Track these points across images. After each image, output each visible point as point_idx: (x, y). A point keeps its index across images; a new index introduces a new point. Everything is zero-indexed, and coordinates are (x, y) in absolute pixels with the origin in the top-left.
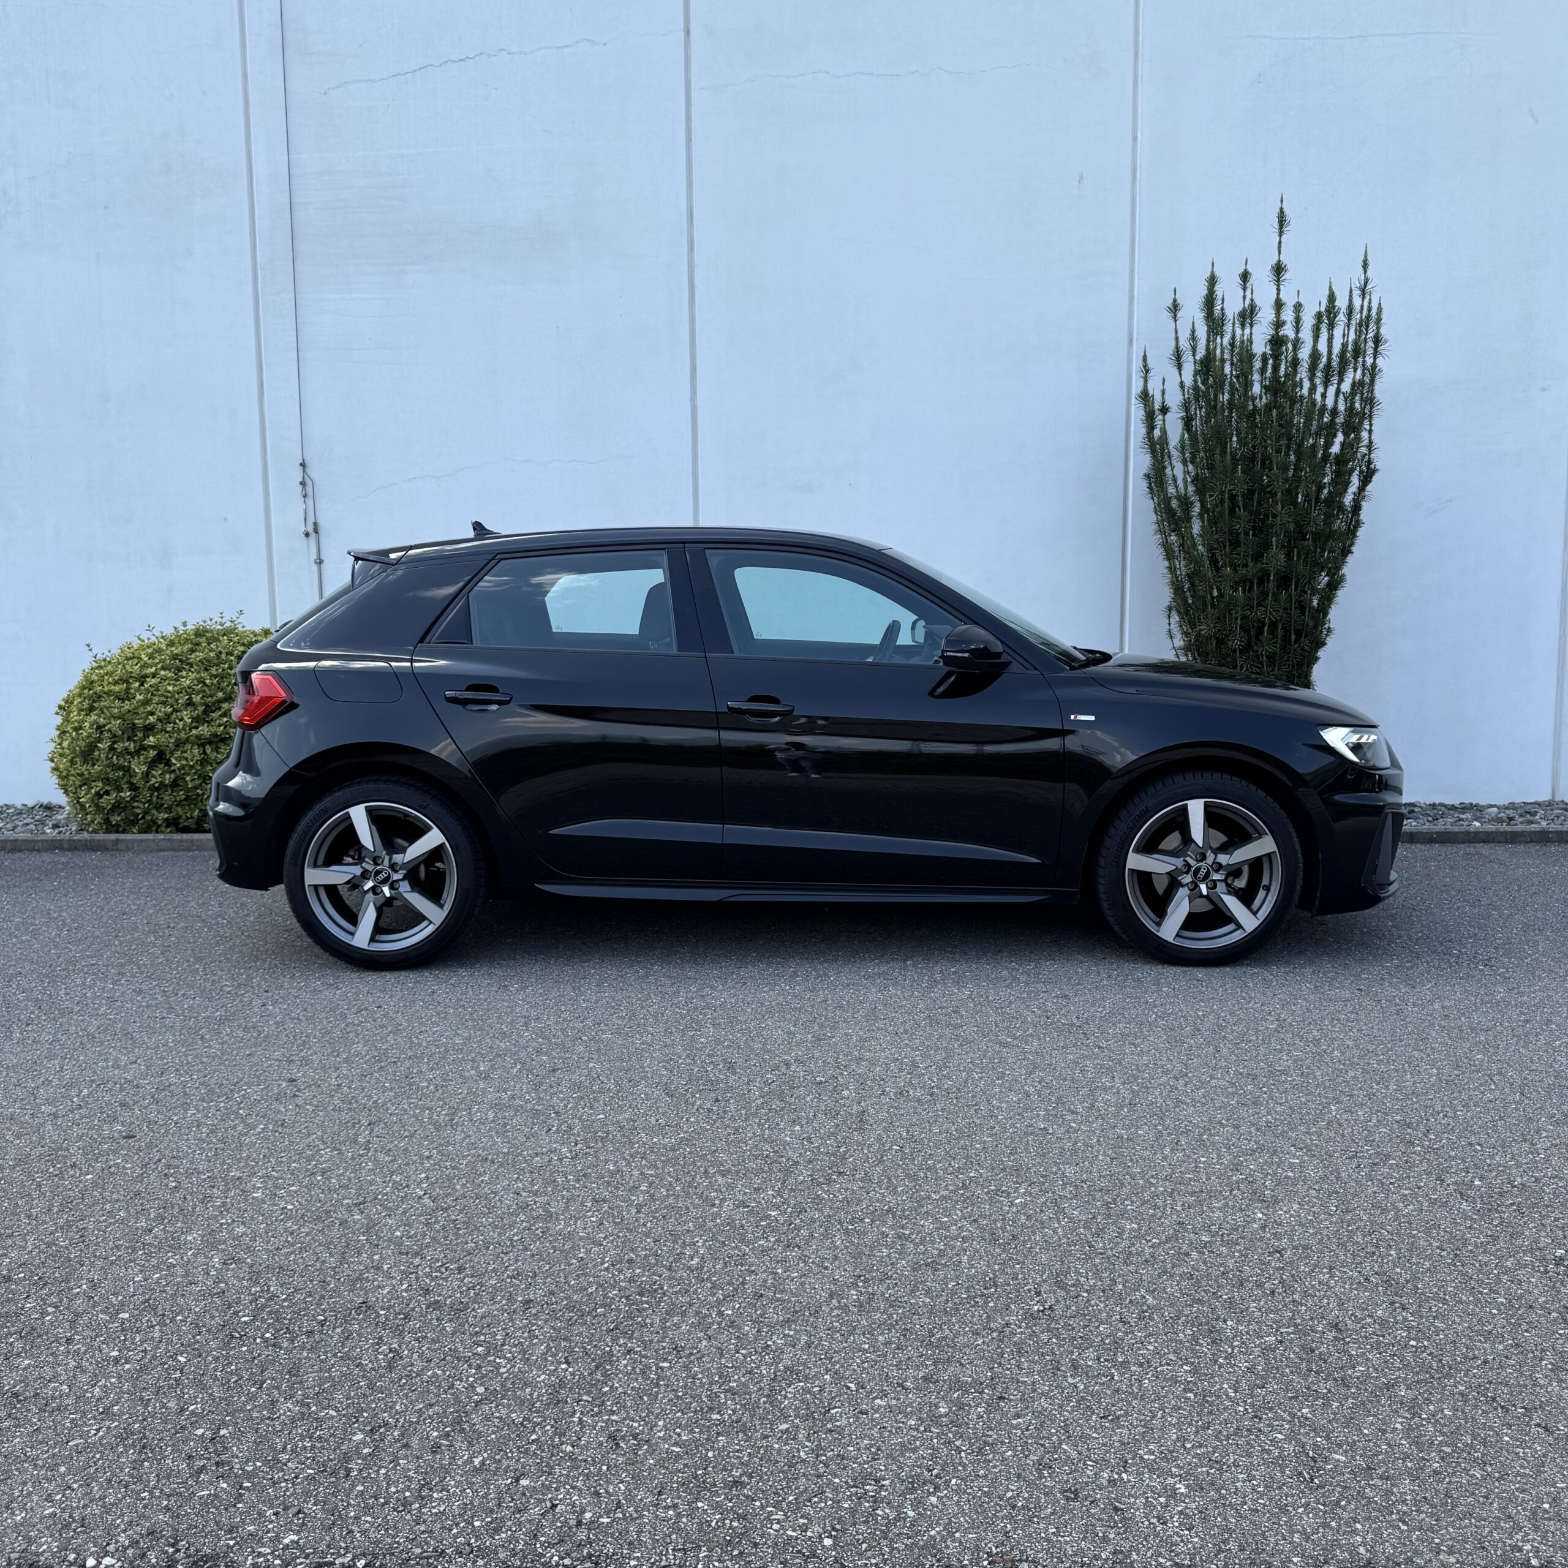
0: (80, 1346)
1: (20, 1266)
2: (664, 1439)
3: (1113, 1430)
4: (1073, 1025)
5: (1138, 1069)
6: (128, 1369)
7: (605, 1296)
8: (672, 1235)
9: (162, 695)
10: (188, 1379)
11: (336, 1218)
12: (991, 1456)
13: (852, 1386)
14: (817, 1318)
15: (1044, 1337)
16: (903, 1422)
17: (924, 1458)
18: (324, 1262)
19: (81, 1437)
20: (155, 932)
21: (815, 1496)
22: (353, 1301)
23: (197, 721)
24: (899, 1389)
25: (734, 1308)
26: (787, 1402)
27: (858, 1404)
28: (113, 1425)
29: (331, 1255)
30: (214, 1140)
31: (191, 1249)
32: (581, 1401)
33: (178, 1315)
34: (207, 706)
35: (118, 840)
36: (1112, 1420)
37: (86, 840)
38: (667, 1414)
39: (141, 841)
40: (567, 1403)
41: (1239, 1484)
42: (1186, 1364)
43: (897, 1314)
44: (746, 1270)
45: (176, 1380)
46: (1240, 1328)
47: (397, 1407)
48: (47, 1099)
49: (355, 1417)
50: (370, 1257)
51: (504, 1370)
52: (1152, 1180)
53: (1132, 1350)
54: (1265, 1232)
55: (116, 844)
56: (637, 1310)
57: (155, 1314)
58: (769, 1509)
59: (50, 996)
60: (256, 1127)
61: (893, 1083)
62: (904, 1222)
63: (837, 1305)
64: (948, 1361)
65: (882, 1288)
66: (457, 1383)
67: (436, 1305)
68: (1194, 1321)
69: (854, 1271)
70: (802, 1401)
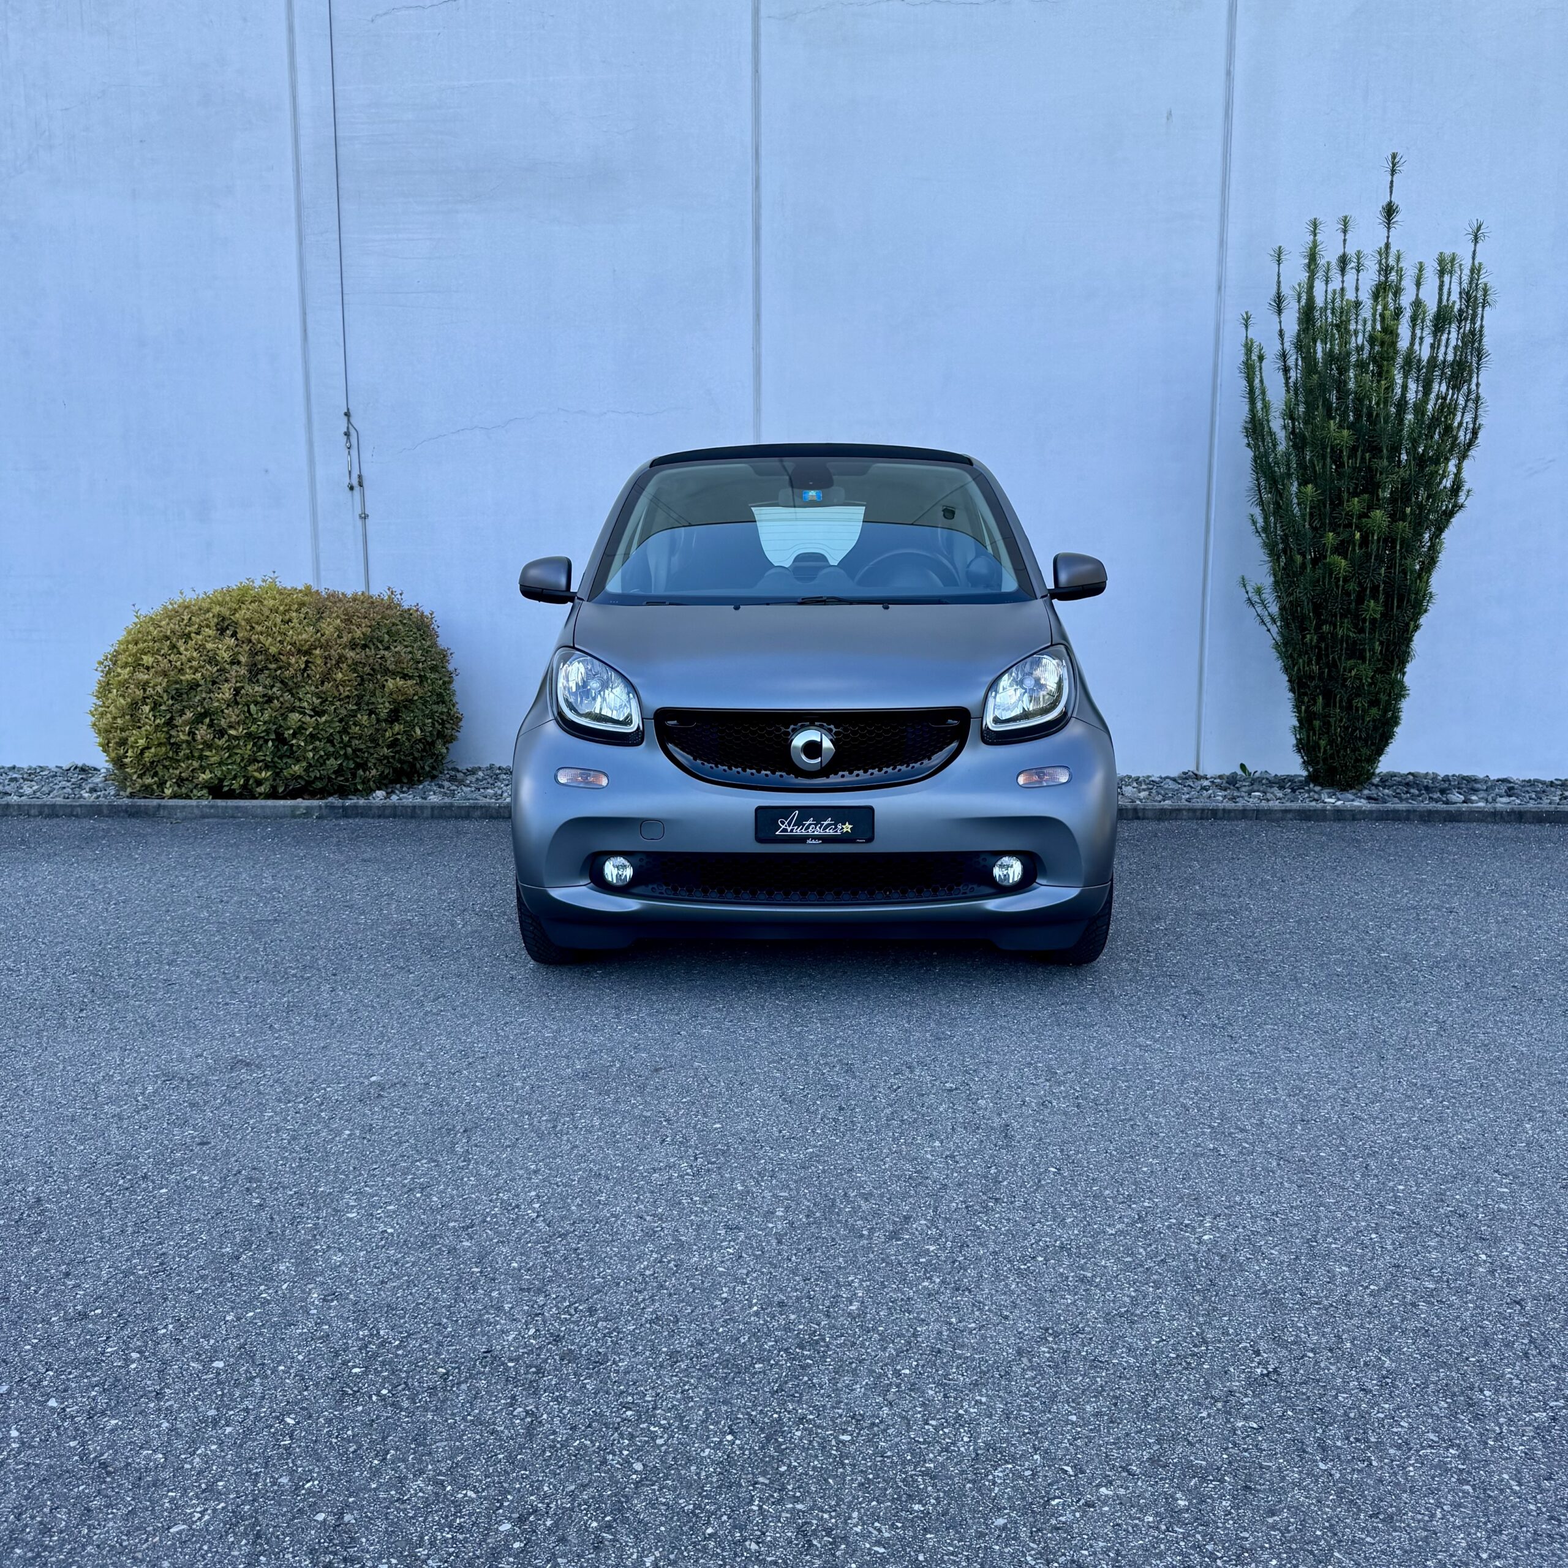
0: (169, 1403)
1: (96, 1299)
2: (863, 1536)
3: (1389, 1534)
4: (1214, 1025)
5: (1300, 1079)
6: (230, 1433)
7: (761, 1349)
8: (822, 1272)
10: (300, 1446)
11: (443, 1246)
13: (1069, 1469)
16: (1139, 1518)
18: (436, 1300)
19: (184, 1522)
20: (208, 906)
22: (474, 1350)
24: (1124, 1474)
25: (910, 1366)
26: (997, 1489)
27: (1081, 1494)
28: (220, 1507)
29: (443, 1291)
31: (285, 1281)
33: (279, 1363)
36: (1383, 1521)
37: (127, 805)
40: (741, 1486)
42: (1452, 1446)
45: (287, 1448)
46: (1502, 1400)
47: (545, 1489)
48: (110, 1098)
49: (498, 1501)
50: (488, 1294)
51: (662, 1441)
52: (1350, 1212)
56: (800, 1366)
57: (253, 1362)
61: (1032, 1091)
62: (1082, 1262)
64: (1174, 1438)
65: (1076, 1344)
66: (611, 1457)
67: (569, 1356)
68: (1445, 1390)
69: (1039, 1321)
70: (1014, 1489)
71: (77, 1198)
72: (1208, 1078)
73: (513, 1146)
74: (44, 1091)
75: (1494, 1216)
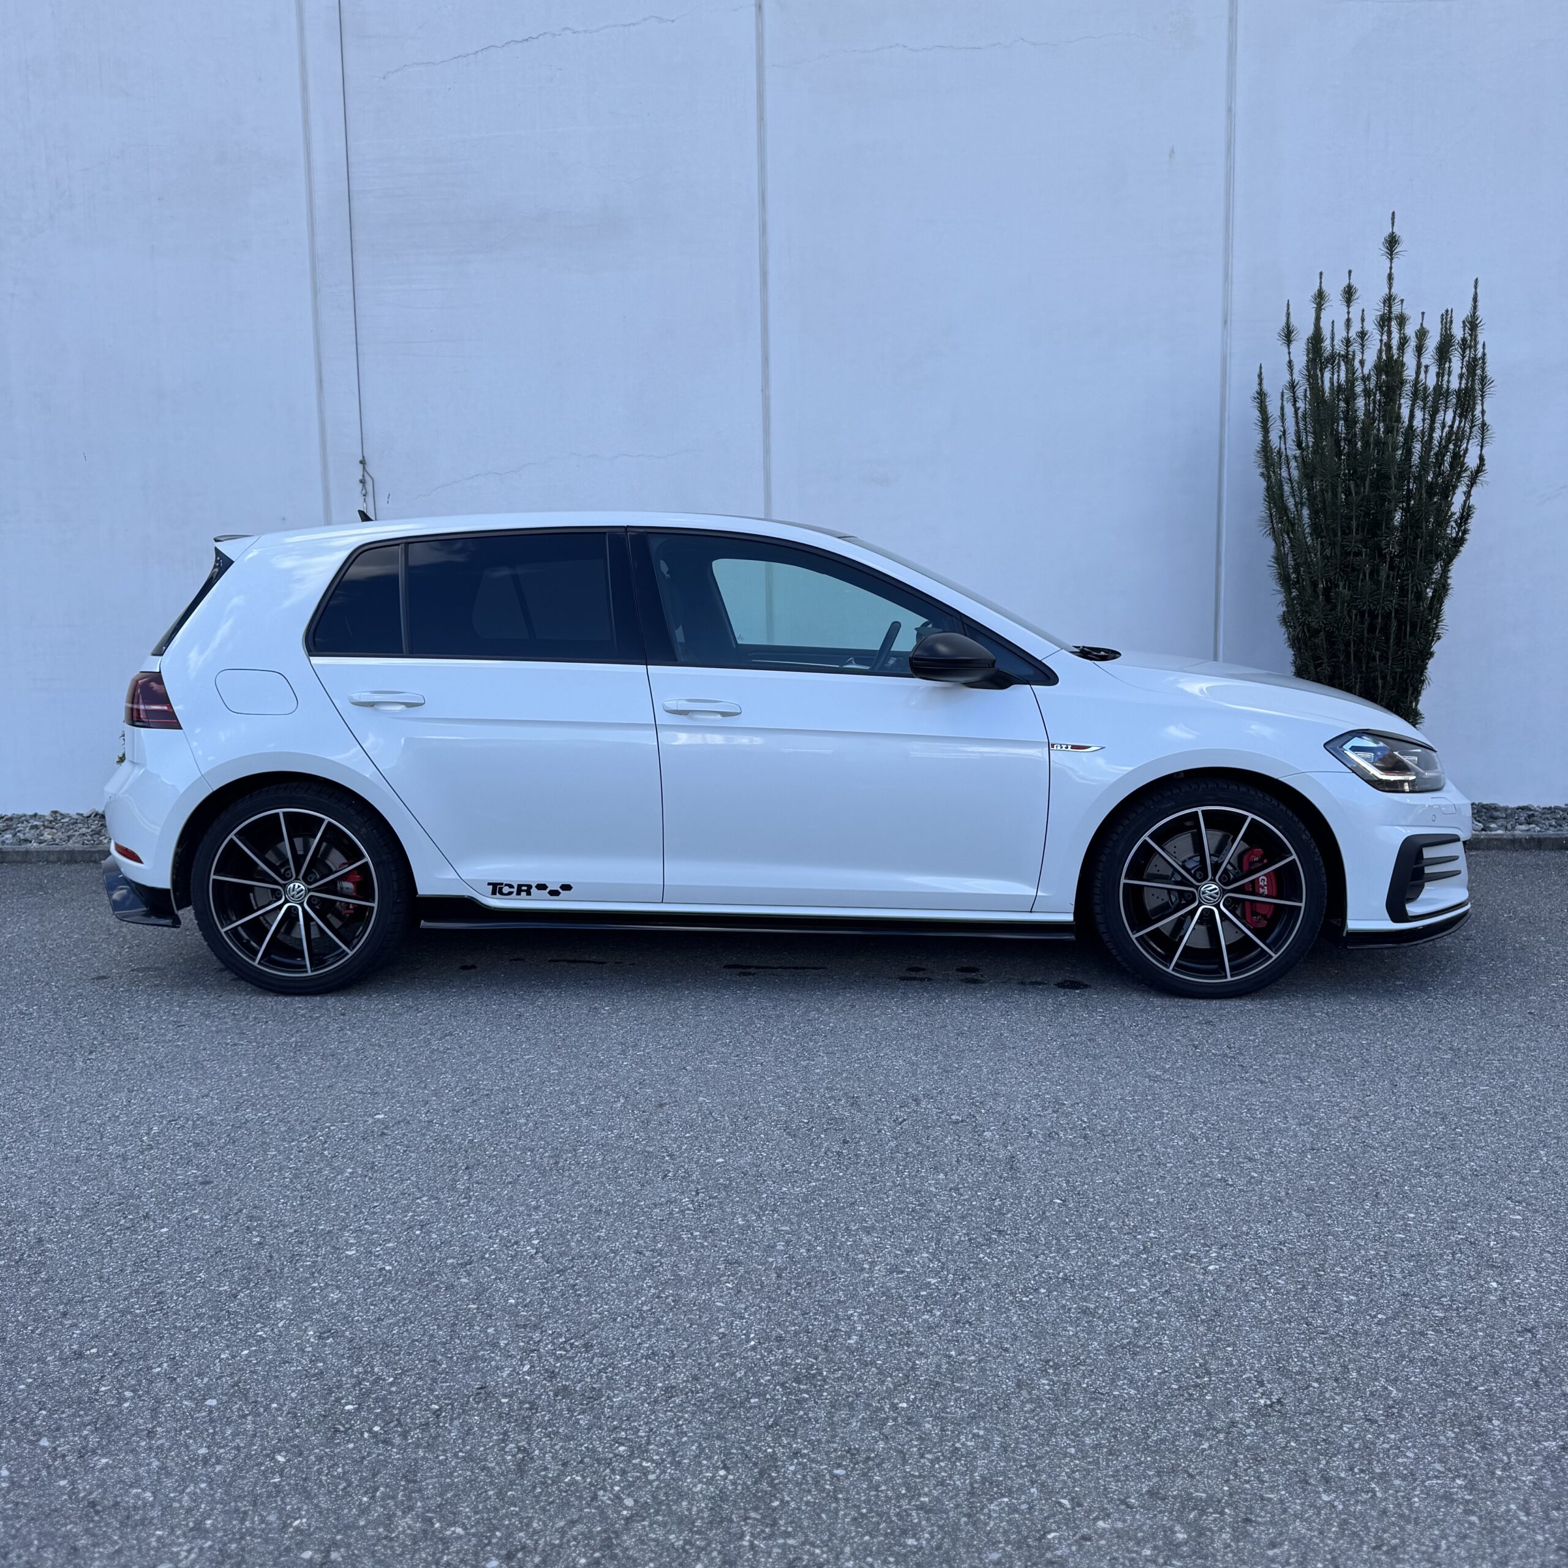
0: (160, 1441)
1: (92, 1338)
4: (1225, 1055)
5: (1310, 1108)
6: (220, 1471)
7: (757, 1383)
8: (821, 1306)
10: (289, 1484)
11: (441, 1283)
13: (1065, 1502)
14: (1009, 1414)
15: (1280, 1439)
16: (1136, 1552)
18: (432, 1336)
19: (171, 1560)
22: (467, 1386)
24: (1122, 1507)
25: (908, 1400)
26: (992, 1523)
27: (1078, 1527)
28: (206, 1545)
29: (439, 1328)
30: (299, 1187)
31: (281, 1319)
32: (749, 1518)
33: (272, 1401)
36: (1386, 1553)
38: (853, 1538)
40: (732, 1521)
42: (1458, 1477)
43: (1101, 1409)
44: (914, 1351)
45: (276, 1485)
46: (1511, 1429)
47: (535, 1525)
48: (115, 1138)
49: (487, 1537)
50: (483, 1330)
51: (654, 1477)
52: (1359, 1241)
53: (1388, 1457)
54: (1505, 1306)
56: (796, 1400)
57: (246, 1400)
59: (113, 1020)
60: (343, 1171)
61: (1039, 1122)
62: (1086, 1293)
63: (1028, 1397)
64: (1174, 1470)
65: (1077, 1376)
66: (601, 1493)
67: (564, 1392)
68: (1454, 1419)
69: (1040, 1354)
70: (1010, 1522)
71: (78, 1238)
72: (1217, 1107)
73: (514, 1182)
74: (50, 1133)
75: (1506, 1243)
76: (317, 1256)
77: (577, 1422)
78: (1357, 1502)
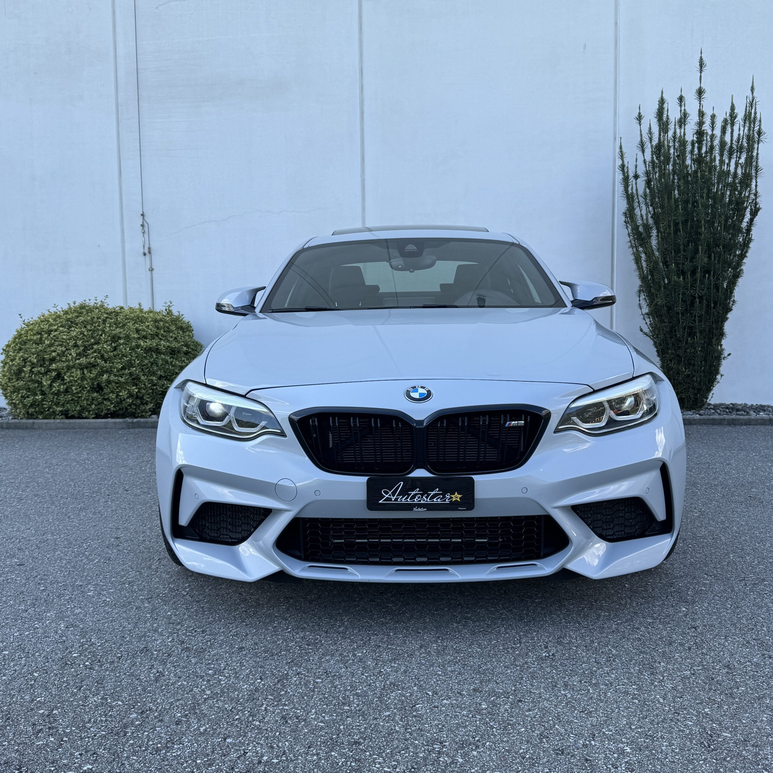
2: (315, 719)
3: (587, 718)
7: (287, 646)
9: (60, 341)
10: (38, 684)
12: (512, 731)
13: (430, 693)
14: (412, 658)
16: (459, 713)
17: (471, 731)
18: (124, 627)
20: (49, 467)
21: (403, 750)
22: (138, 647)
23: (79, 355)
24: (458, 695)
25: (362, 652)
27: (433, 703)
29: (129, 624)
34: (86, 347)
35: (34, 423)
37: (16, 423)
39: (47, 423)
40: (259, 699)
41: (664, 748)
42: (634, 685)
43: (460, 656)
44: (370, 633)
45: (31, 685)
46: (669, 667)
49: (133, 706)
50: (152, 625)
51: (224, 682)
53: (601, 677)
54: (686, 618)
55: (33, 425)
56: (305, 653)
57: (24, 652)
58: (375, 756)
60: (94, 560)
63: (424, 651)
64: (489, 681)
66: (195, 689)
67: (187, 649)
70: (399, 700)
76: (72, 595)
77: (191, 661)
78: (579, 694)
